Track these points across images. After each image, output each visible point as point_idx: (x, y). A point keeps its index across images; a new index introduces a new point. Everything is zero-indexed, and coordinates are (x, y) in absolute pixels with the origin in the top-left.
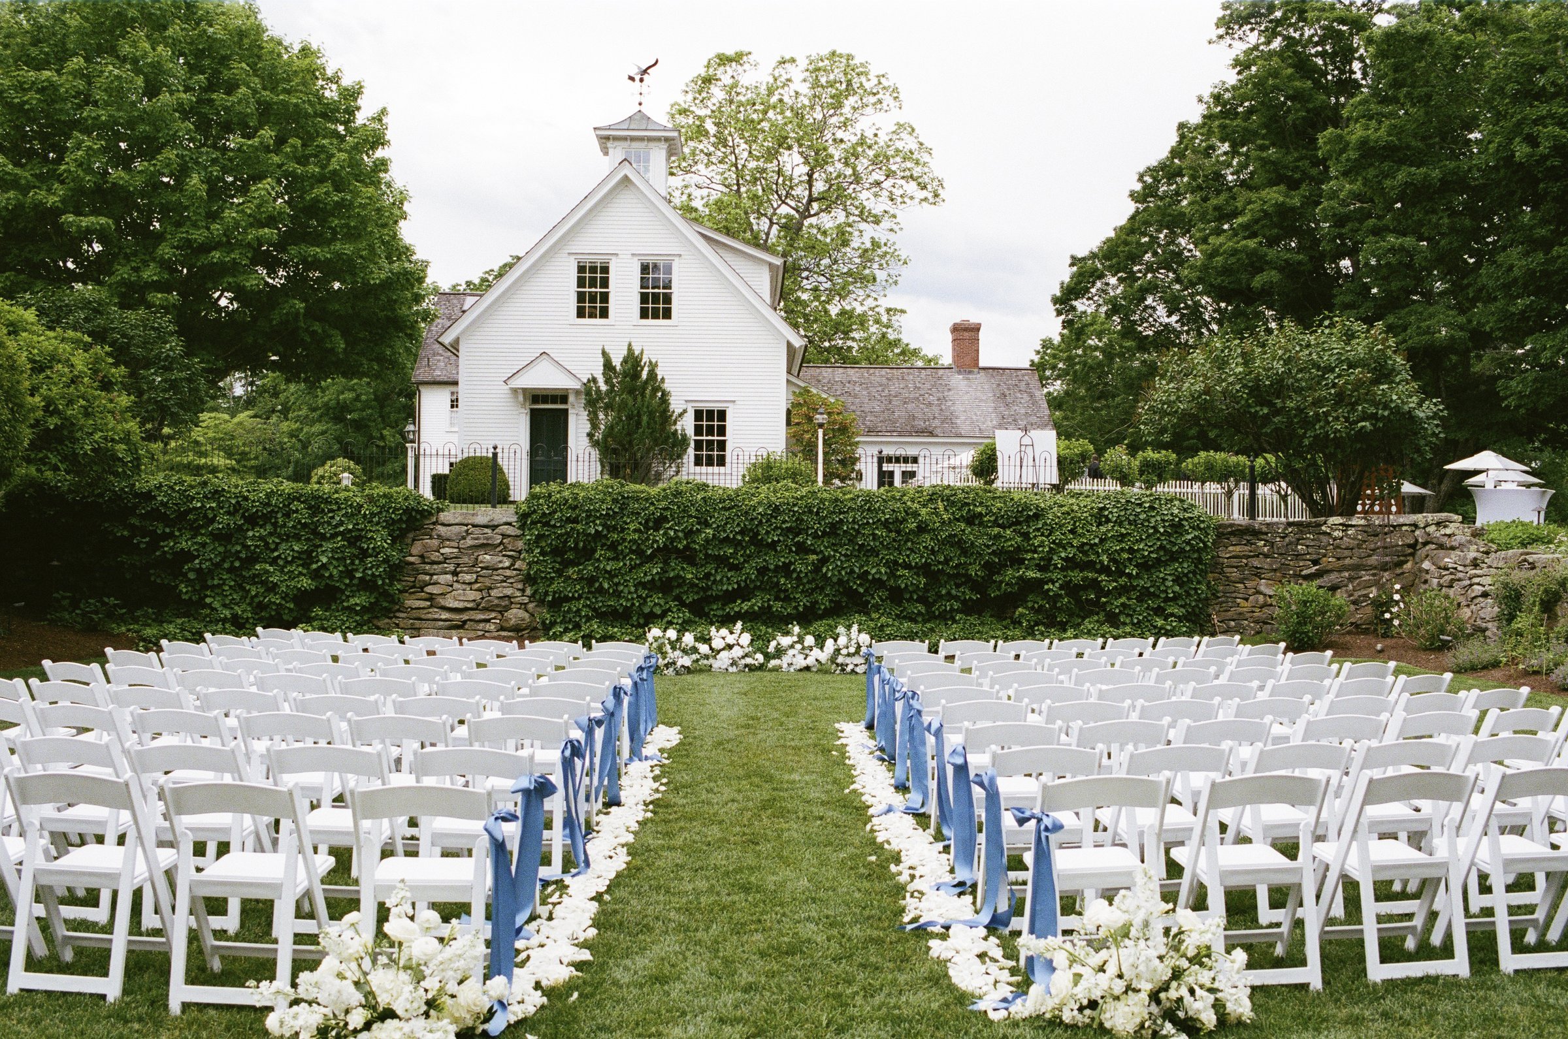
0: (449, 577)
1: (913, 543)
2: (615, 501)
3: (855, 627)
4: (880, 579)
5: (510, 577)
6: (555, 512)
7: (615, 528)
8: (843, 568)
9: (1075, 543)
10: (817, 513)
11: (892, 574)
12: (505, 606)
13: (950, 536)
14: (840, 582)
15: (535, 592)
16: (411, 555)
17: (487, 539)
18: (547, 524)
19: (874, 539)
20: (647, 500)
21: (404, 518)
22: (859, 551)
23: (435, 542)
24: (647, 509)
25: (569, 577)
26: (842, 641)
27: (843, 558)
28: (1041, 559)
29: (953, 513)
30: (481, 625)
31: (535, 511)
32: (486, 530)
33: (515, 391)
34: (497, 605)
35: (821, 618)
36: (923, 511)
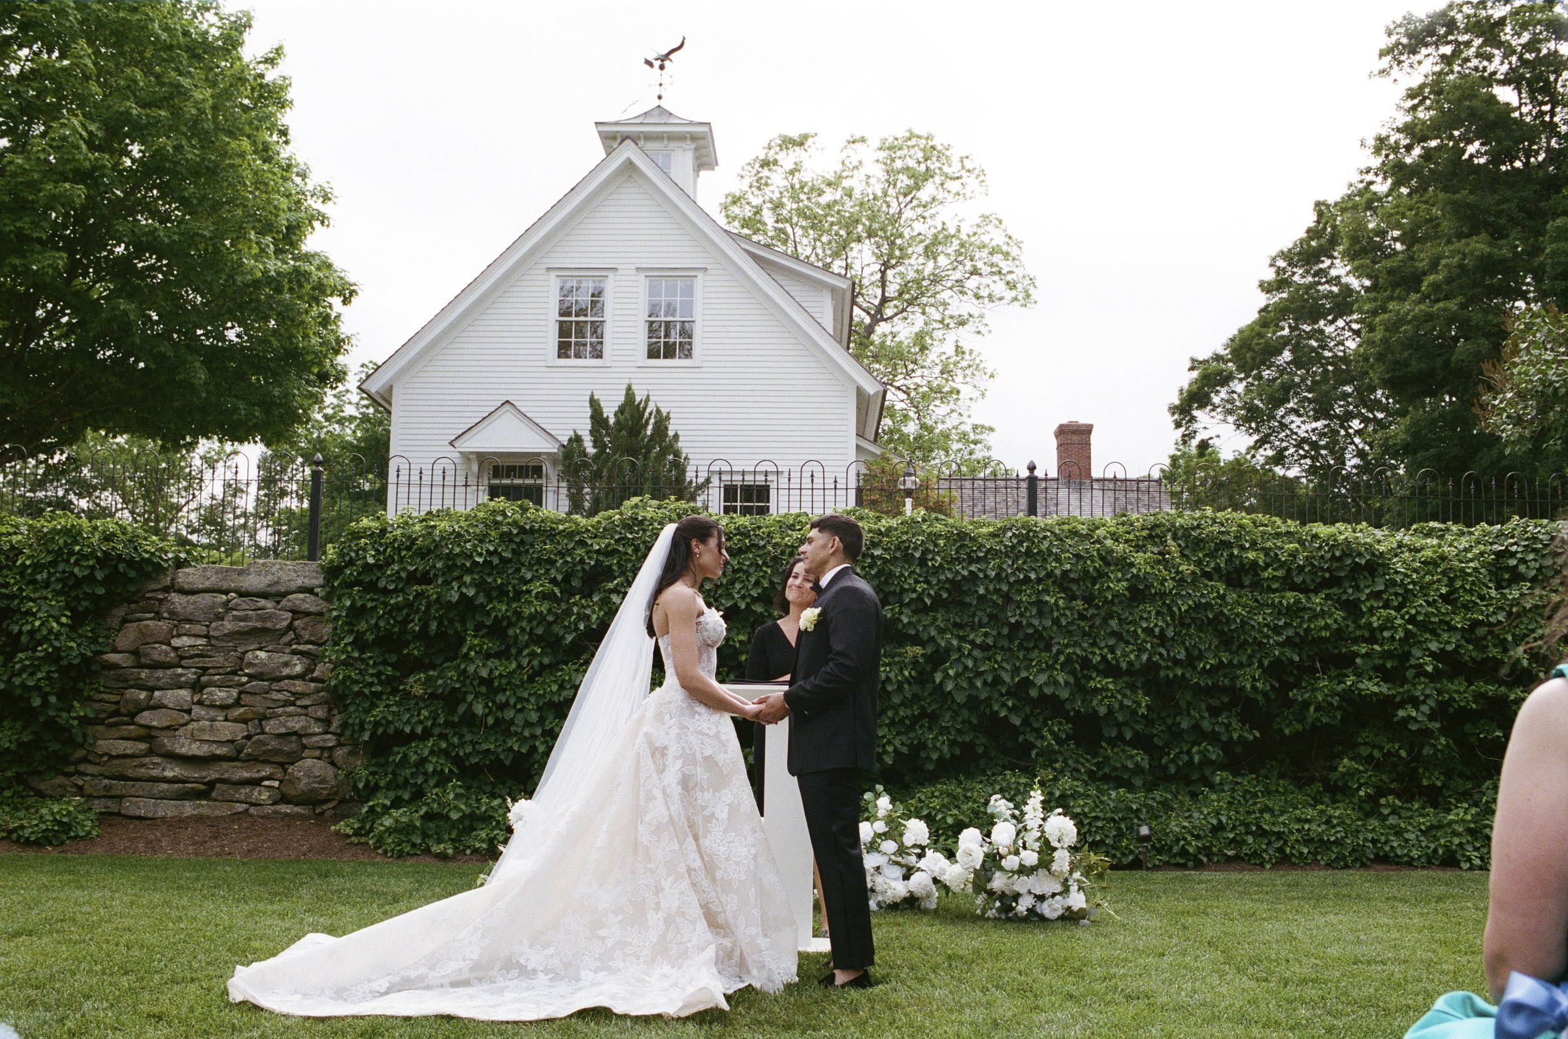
0: (185, 694)
1: (1121, 621)
2: (506, 537)
3: (1036, 797)
4: (1054, 697)
5: (302, 695)
6: (389, 562)
7: (502, 592)
8: (979, 674)
9: (1458, 621)
10: (923, 561)
11: (1080, 688)
12: (290, 754)
13: (1198, 606)
14: (973, 702)
15: (344, 725)
16: (115, 651)
17: (261, 618)
18: (371, 587)
19: (1040, 613)
20: (570, 535)
21: (99, 575)
22: (1010, 638)
23: (164, 625)
24: (569, 552)
25: (407, 695)
26: (1003, 833)
27: (977, 653)
28: (1387, 655)
29: (1199, 563)
30: (244, 791)
31: (351, 563)
32: (262, 602)
33: (466, 456)
34: (276, 752)
35: (932, 778)
36: (1139, 558)
